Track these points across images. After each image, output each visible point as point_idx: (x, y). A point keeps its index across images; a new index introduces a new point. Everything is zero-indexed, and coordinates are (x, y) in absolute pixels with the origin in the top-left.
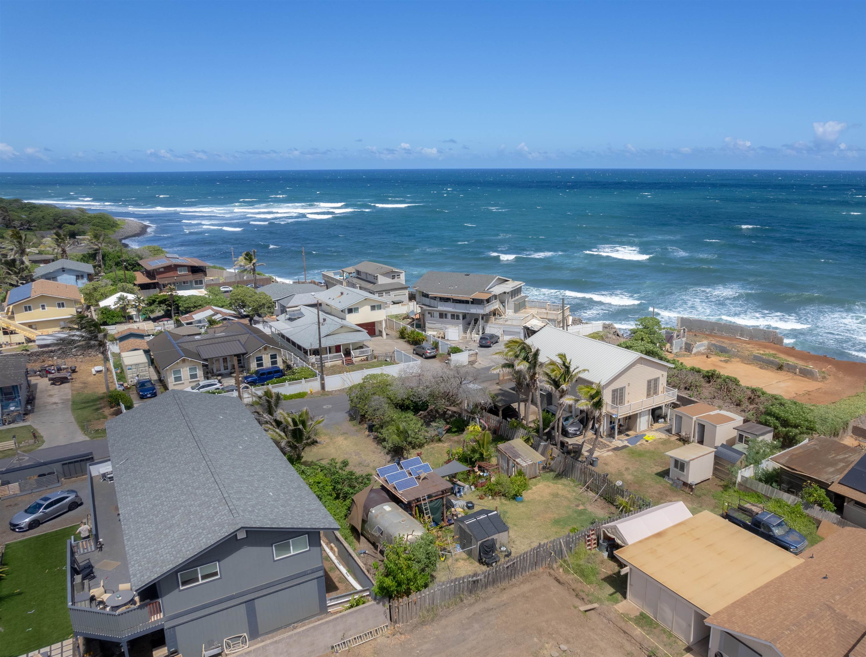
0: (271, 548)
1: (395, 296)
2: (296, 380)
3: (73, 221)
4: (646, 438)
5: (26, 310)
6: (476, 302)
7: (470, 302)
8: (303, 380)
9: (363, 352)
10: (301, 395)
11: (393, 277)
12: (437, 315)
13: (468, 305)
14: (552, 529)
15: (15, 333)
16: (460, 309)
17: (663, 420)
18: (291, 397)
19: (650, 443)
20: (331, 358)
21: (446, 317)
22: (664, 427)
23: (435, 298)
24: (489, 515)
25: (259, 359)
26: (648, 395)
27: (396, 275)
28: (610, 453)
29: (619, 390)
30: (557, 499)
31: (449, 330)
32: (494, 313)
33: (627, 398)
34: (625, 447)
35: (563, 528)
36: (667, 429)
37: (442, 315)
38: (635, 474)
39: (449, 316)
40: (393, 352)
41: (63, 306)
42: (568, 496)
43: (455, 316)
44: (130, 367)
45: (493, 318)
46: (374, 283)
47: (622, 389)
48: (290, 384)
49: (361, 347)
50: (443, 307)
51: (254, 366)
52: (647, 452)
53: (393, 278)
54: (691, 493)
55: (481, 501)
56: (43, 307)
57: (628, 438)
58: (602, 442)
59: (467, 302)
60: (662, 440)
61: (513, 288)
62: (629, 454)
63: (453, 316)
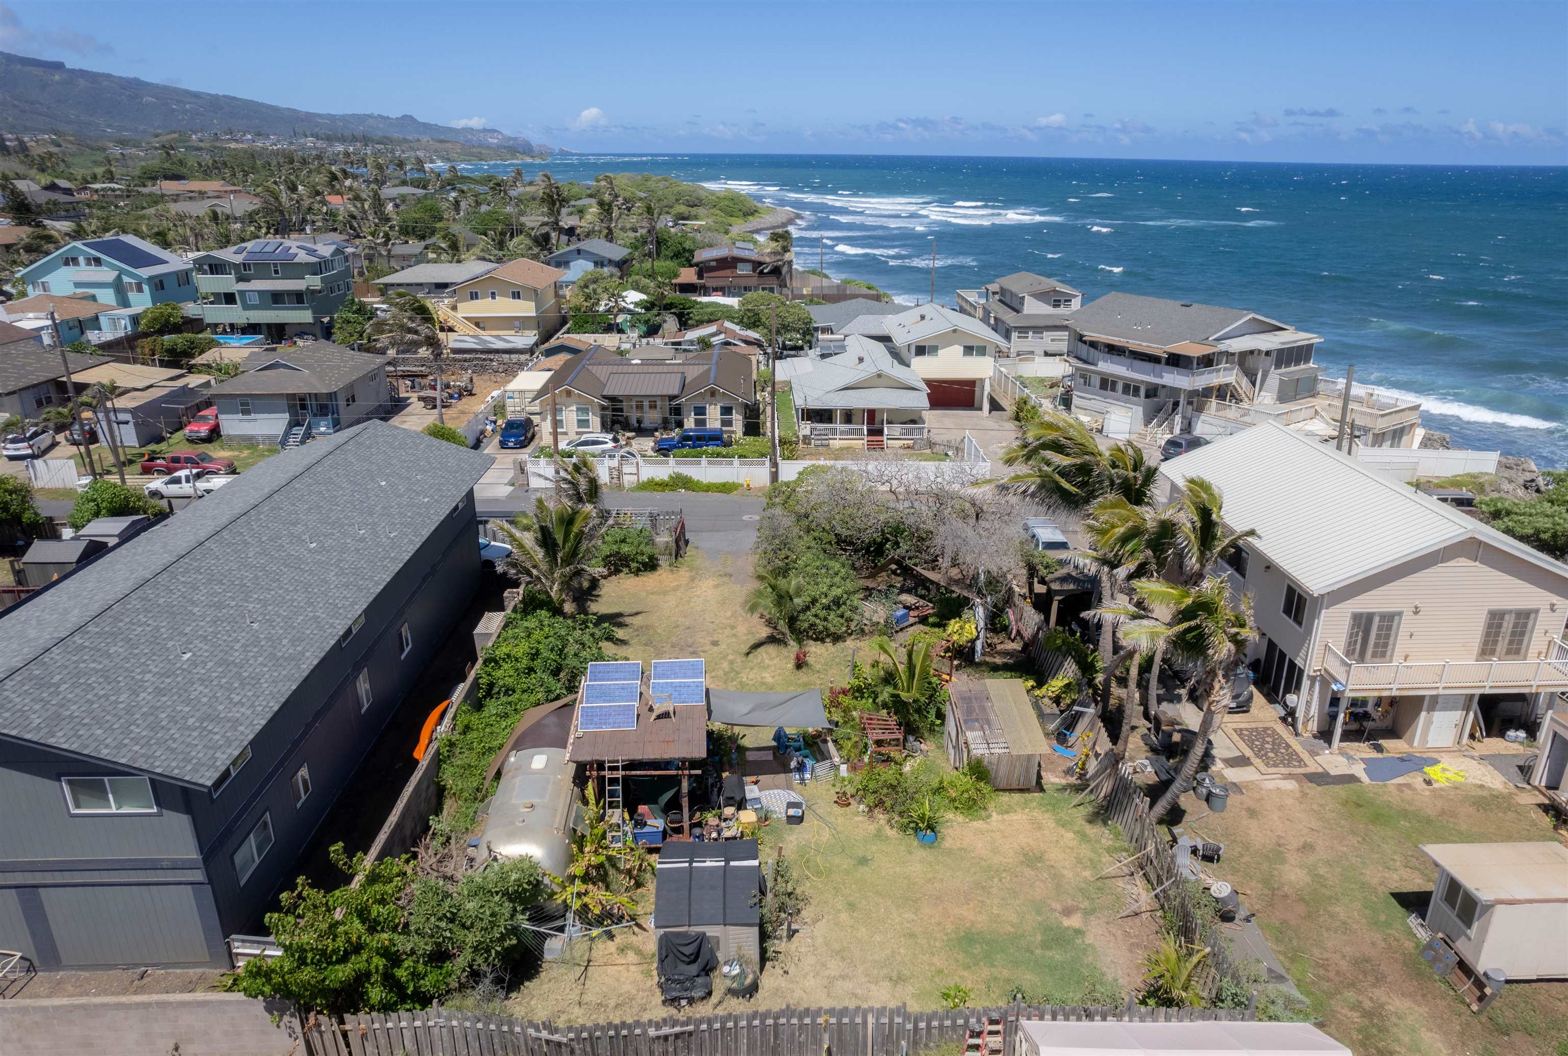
0: (57, 783)
1: (1052, 340)
2: (724, 457)
3: (697, 202)
4: (1433, 772)
5: (472, 298)
6: (1176, 361)
7: (1163, 361)
8: (736, 461)
9: (910, 432)
10: (726, 488)
11: (1057, 304)
12: (1096, 380)
13: (1157, 366)
14: (935, 960)
15: (453, 331)
16: (1143, 375)
17: (1522, 734)
18: (709, 488)
19: (1435, 790)
20: (842, 433)
21: (1113, 389)
22: (1514, 756)
23: (1093, 345)
24: (732, 863)
25: (700, 411)
26: (1487, 650)
27: (1062, 299)
28: (1290, 785)
29: (1376, 620)
30: (1029, 872)
31: (1113, 417)
32: (1223, 393)
33: (1401, 644)
34: (1351, 779)
35: (967, 967)
36: (1521, 763)
37: (1107, 384)
38: (1322, 872)
39: (1120, 386)
40: (962, 441)
41: (519, 298)
42: (1066, 872)
43: (1131, 389)
44: (511, 395)
45: (1214, 403)
46: (1017, 311)
47: (1390, 619)
48: (709, 463)
49: (913, 422)
50: (1108, 366)
51: (690, 423)
52: (1405, 814)
53: (1055, 306)
54: (1475, 1007)
55: (837, 809)
56: (493, 295)
57: (1375, 755)
58: (1288, 746)
59: (1153, 359)
60: (1485, 793)
61: (1283, 343)
62: (1345, 803)
63: (1127, 389)
